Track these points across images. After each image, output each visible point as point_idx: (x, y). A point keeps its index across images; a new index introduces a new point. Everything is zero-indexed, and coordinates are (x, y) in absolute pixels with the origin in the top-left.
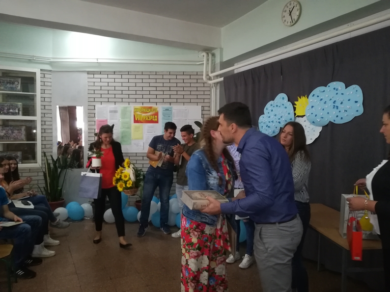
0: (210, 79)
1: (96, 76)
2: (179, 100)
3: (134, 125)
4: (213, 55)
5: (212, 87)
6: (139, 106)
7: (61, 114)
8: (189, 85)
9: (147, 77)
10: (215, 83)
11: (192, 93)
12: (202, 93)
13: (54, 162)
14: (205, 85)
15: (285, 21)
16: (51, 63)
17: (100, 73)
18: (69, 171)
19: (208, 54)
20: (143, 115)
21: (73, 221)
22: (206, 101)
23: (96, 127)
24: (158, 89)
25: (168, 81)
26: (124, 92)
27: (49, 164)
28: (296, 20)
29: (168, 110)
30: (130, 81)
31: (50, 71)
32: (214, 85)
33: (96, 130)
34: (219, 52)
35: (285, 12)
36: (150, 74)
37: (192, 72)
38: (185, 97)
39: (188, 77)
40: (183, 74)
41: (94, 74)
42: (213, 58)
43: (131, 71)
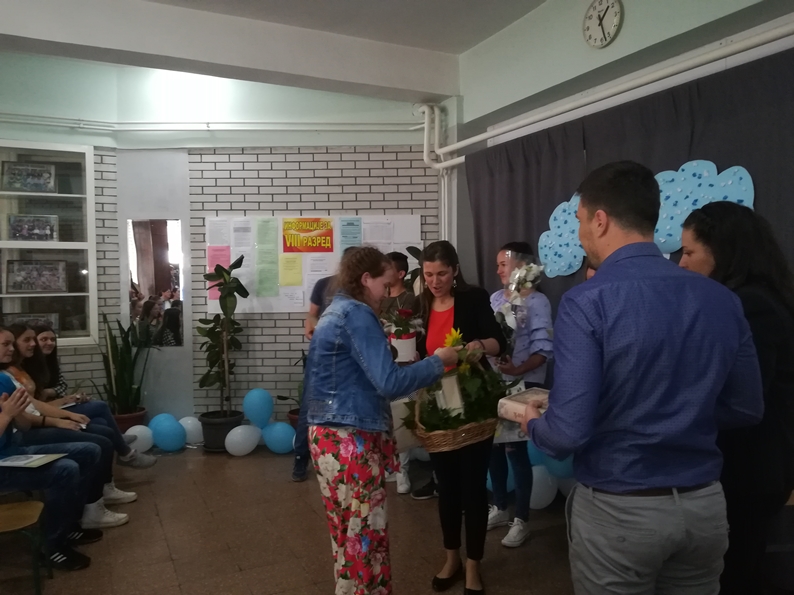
0: (437, 159)
1: (205, 158)
2: (374, 205)
3: (283, 256)
4: (443, 110)
5: (443, 176)
6: (293, 217)
7: (137, 236)
8: (394, 173)
9: (310, 158)
10: (447, 169)
11: (402, 189)
12: (422, 188)
13: (125, 334)
14: (428, 172)
15: (590, 37)
16: (114, 134)
17: (214, 151)
18: (154, 351)
19: (432, 108)
20: (302, 235)
21: (165, 452)
22: (429, 204)
23: (206, 262)
24: (332, 182)
25: (352, 165)
26: (262, 190)
27: (113, 339)
28: (612, 35)
29: (352, 224)
30: (275, 166)
31: (115, 149)
32: (445, 171)
33: (208, 268)
34: (455, 103)
35: (590, 18)
36: (314, 151)
37: (402, 146)
38: (387, 197)
39: (393, 156)
40: (383, 150)
41: (201, 155)
42: (444, 118)
43: (275, 148)
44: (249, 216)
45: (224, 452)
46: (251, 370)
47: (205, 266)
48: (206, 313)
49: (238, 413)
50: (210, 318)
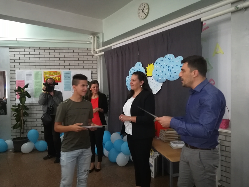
0: (96, 53)
4: (98, 37)
5: (98, 58)
6: (47, 71)
8: (82, 57)
9: (53, 51)
11: (85, 62)
12: (91, 62)
14: (93, 57)
15: (140, 16)
17: (19, 48)
19: (94, 36)
22: (94, 67)
24: (61, 59)
25: (68, 54)
26: (36, 61)
28: (146, 15)
29: (68, 73)
30: (41, 53)
34: (101, 35)
35: (140, 10)
37: (84, 48)
38: (80, 65)
39: (82, 51)
40: (78, 49)
41: (14, 49)
42: (98, 40)
43: (41, 47)
44: (32, 70)
45: (21, 152)
46: (32, 123)
47: (15, 87)
48: (16, 103)
49: (27, 138)
50: (17, 105)
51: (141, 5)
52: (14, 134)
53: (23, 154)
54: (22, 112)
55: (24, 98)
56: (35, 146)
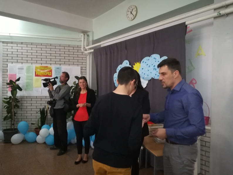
0: (86, 50)
2: (66, 63)
3: (35, 78)
4: (88, 36)
5: (87, 55)
6: (38, 65)
8: (72, 53)
9: (45, 47)
10: (89, 53)
11: (75, 58)
12: (81, 59)
14: (83, 54)
15: (128, 17)
17: (12, 43)
19: (84, 35)
24: (52, 55)
25: (59, 50)
26: (28, 56)
28: (134, 17)
29: (58, 68)
30: (33, 49)
34: (91, 34)
38: (70, 61)
39: (72, 48)
40: (69, 46)
41: (7, 44)
42: (88, 38)
43: (33, 43)
44: (24, 64)
45: (11, 142)
46: (23, 115)
47: (7, 80)
48: (7, 96)
49: (17, 129)
50: (8, 97)
51: (130, 7)
52: (4, 125)
53: (13, 144)
54: (13, 104)
55: (16, 91)
56: (24, 138)
